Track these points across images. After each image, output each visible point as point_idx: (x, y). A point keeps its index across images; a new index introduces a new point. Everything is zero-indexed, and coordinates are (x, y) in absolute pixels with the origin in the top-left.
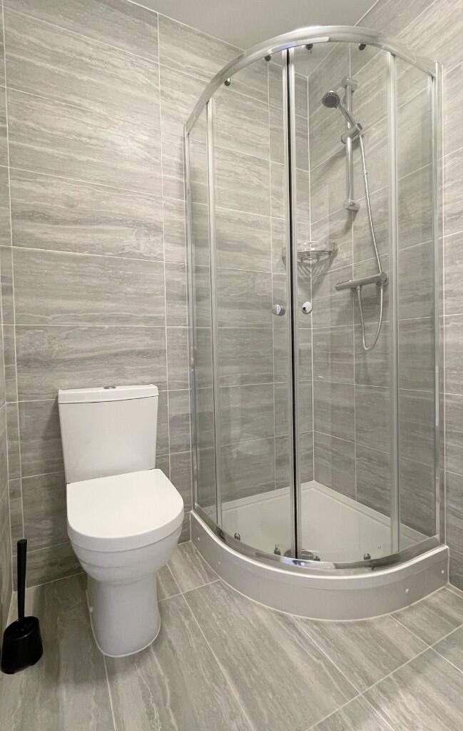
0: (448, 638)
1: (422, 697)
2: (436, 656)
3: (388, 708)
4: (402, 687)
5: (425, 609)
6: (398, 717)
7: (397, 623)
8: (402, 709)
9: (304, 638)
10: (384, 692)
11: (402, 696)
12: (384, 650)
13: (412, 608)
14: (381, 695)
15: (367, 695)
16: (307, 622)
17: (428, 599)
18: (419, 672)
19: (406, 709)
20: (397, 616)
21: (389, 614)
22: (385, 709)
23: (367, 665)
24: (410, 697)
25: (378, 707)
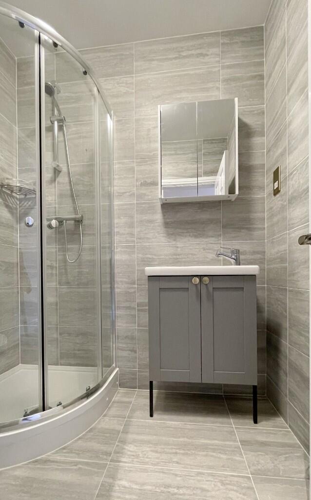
0: (130, 411)
1: (134, 441)
2: (130, 421)
3: (124, 457)
4: (124, 444)
5: (115, 405)
6: (130, 458)
7: (107, 419)
8: (129, 453)
9: (60, 462)
10: (118, 453)
11: (127, 448)
12: (108, 435)
13: (109, 408)
14: (118, 455)
15: (112, 461)
16: (57, 452)
17: (114, 400)
18: (127, 433)
19: (131, 451)
20: (105, 416)
21: (101, 417)
22: (123, 460)
23: (104, 448)
24: (130, 445)
25: (119, 462)
